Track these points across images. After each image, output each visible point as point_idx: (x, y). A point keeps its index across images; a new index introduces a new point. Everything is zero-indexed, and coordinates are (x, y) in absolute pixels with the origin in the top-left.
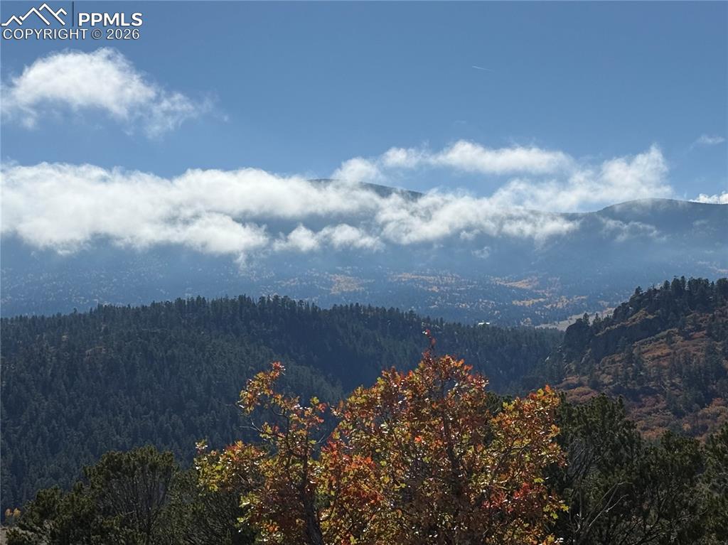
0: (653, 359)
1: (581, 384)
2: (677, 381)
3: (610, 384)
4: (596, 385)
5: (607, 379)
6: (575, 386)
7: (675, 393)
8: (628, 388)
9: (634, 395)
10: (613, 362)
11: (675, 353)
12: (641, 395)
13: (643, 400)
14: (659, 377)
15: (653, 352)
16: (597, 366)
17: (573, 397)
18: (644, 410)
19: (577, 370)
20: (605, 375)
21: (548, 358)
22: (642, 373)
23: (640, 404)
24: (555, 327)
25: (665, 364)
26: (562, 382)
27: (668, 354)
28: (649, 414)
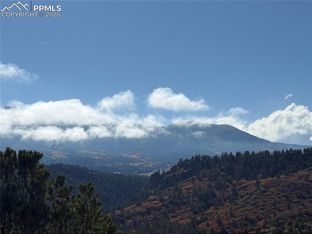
0: (186, 189)
1: (155, 200)
2: (195, 199)
3: (168, 199)
4: (161, 200)
5: (166, 197)
6: (153, 201)
7: (194, 204)
8: (175, 202)
9: (177, 205)
10: (170, 190)
11: (195, 187)
12: (180, 205)
13: (181, 207)
14: (188, 197)
15: (186, 186)
16: (162, 192)
17: (152, 205)
18: (181, 211)
19: (154, 194)
20: (166, 196)
21: (142, 188)
22: (181, 195)
23: (180, 208)
24: (147, 175)
25: (191, 191)
26: (147, 198)
27: (192, 187)
28: (184, 213)
